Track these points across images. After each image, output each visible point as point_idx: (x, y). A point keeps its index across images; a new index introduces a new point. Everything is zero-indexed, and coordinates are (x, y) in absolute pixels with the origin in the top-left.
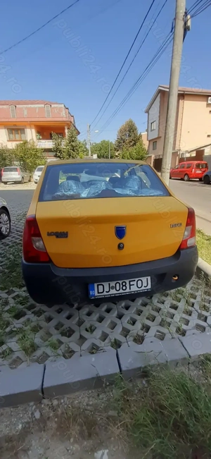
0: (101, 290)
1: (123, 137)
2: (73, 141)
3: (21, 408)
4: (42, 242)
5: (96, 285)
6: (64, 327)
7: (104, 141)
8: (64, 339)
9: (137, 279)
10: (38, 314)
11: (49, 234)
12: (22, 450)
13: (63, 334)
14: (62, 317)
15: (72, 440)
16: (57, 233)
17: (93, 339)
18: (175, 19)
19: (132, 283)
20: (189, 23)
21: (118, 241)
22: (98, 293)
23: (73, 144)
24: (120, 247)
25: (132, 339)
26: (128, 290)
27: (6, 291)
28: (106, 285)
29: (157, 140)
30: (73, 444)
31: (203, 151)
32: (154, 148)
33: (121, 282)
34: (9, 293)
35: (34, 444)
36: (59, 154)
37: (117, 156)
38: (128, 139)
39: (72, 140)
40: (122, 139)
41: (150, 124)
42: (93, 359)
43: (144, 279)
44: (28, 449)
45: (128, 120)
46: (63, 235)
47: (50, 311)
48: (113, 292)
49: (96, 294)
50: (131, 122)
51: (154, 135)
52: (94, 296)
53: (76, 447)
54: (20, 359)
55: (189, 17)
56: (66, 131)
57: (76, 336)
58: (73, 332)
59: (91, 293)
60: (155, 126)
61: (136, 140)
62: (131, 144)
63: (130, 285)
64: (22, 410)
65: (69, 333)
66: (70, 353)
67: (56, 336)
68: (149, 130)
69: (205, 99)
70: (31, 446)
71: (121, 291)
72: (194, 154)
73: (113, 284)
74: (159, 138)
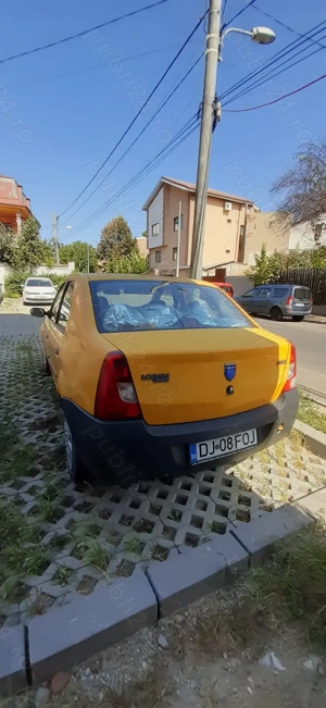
0: (204, 453)
1: (110, 240)
2: (33, 239)
3: (131, 641)
4: (131, 389)
5: (198, 445)
6: (136, 520)
7: (79, 243)
8: (144, 536)
9: (242, 433)
10: (85, 508)
11: (144, 378)
12: (168, 694)
13: (139, 530)
14: (124, 508)
15: (225, 656)
16: (155, 375)
17: (184, 528)
18: (203, 103)
19: (238, 439)
20: (219, 113)
21: (228, 384)
22: (201, 456)
23: (33, 242)
24: (229, 391)
25: (235, 517)
26: (234, 449)
27: (12, 482)
28: (210, 443)
29: (163, 250)
30: (228, 660)
31: (224, 270)
32: (158, 260)
33: (226, 438)
34: (18, 485)
35: (178, 680)
36: (8, 257)
37: (100, 267)
38: (117, 244)
39: (31, 235)
40: (108, 242)
41: (150, 226)
42: (209, 549)
43: (250, 432)
44: (174, 689)
45: (117, 216)
46: (161, 378)
47: (102, 503)
48: (218, 452)
49: (199, 458)
50: (121, 219)
51: (158, 243)
52: (195, 461)
53: (234, 662)
54: (90, 578)
55: (219, 104)
56: (19, 221)
57: (159, 529)
58: (153, 524)
59: (192, 456)
60: (158, 229)
61: (130, 247)
62: (123, 251)
63: (236, 442)
64: (136, 644)
65: (146, 527)
66: (161, 553)
67: (130, 535)
68: (150, 234)
69: (221, 203)
70: (176, 682)
71: (227, 451)
72: (212, 273)
73: (217, 442)
74: (164, 246)
